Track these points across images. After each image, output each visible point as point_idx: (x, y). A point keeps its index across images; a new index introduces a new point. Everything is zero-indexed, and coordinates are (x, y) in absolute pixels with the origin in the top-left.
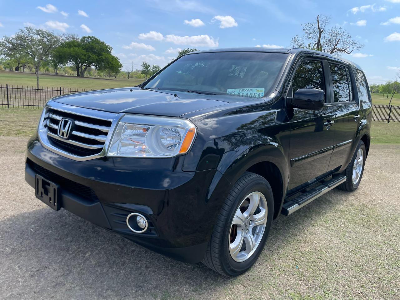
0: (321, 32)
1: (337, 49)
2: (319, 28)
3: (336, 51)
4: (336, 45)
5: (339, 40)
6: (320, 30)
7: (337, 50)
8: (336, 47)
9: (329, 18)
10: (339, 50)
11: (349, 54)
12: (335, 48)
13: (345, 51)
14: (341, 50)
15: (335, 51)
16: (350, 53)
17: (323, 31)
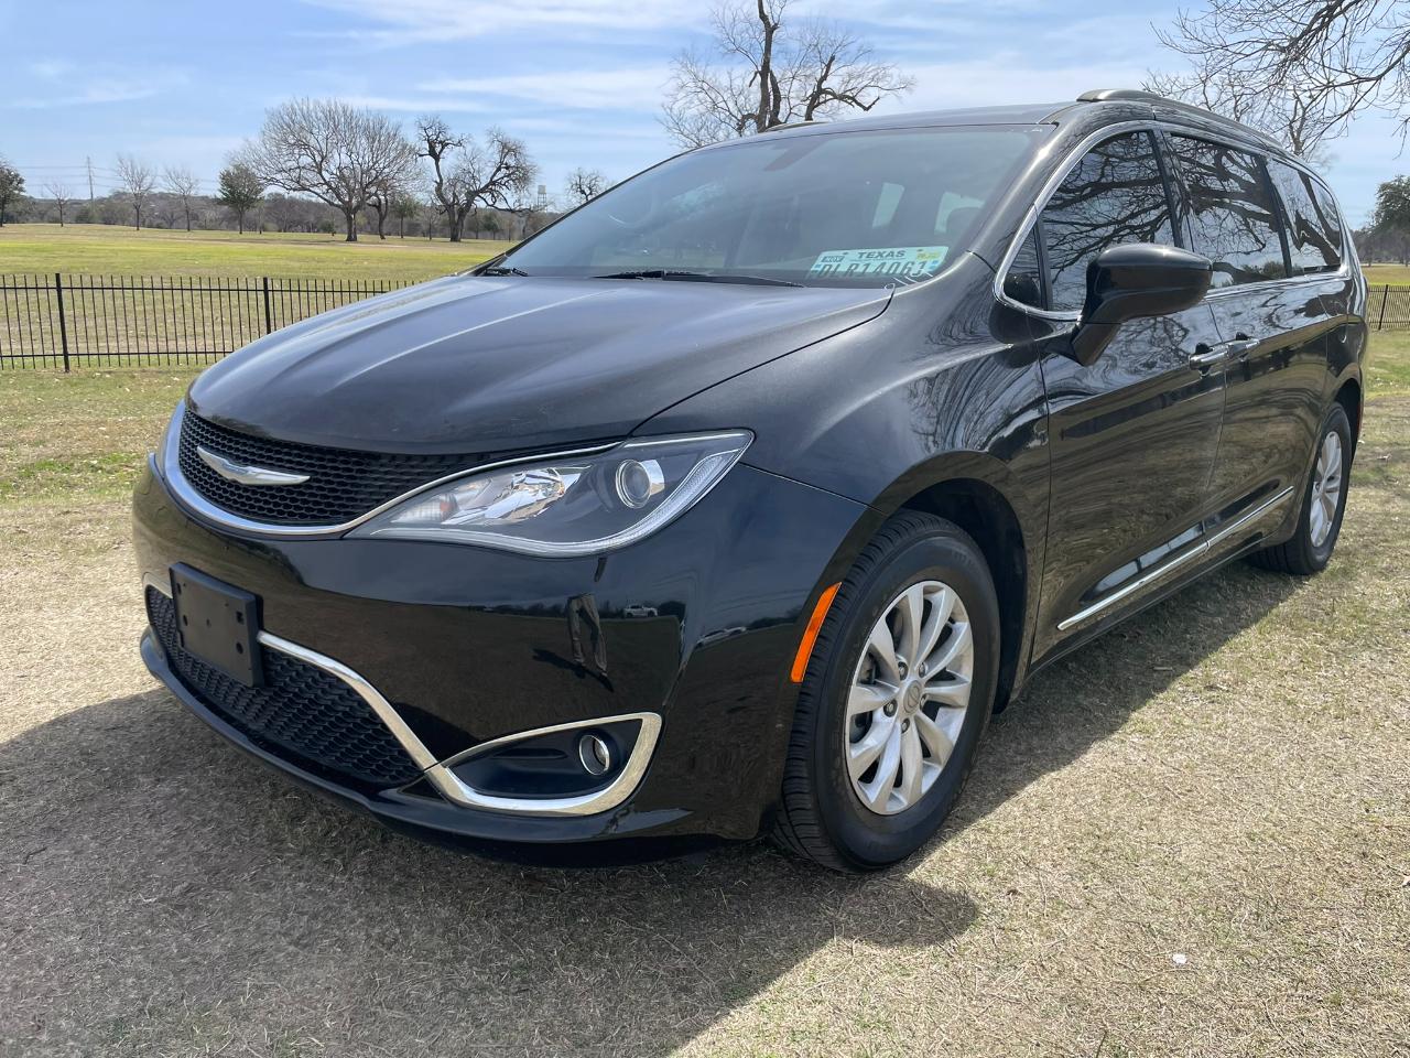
0: (770, 30)
1: (829, 93)
2: (763, 17)
3: (825, 102)
4: (824, 78)
5: (832, 59)
6: (767, 24)
7: (830, 97)
8: (824, 85)
10: (835, 97)
11: (866, 109)
12: (820, 91)
13: (853, 99)
14: (842, 98)
15: (822, 100)
16: (870, 107)
17: (775, 27)
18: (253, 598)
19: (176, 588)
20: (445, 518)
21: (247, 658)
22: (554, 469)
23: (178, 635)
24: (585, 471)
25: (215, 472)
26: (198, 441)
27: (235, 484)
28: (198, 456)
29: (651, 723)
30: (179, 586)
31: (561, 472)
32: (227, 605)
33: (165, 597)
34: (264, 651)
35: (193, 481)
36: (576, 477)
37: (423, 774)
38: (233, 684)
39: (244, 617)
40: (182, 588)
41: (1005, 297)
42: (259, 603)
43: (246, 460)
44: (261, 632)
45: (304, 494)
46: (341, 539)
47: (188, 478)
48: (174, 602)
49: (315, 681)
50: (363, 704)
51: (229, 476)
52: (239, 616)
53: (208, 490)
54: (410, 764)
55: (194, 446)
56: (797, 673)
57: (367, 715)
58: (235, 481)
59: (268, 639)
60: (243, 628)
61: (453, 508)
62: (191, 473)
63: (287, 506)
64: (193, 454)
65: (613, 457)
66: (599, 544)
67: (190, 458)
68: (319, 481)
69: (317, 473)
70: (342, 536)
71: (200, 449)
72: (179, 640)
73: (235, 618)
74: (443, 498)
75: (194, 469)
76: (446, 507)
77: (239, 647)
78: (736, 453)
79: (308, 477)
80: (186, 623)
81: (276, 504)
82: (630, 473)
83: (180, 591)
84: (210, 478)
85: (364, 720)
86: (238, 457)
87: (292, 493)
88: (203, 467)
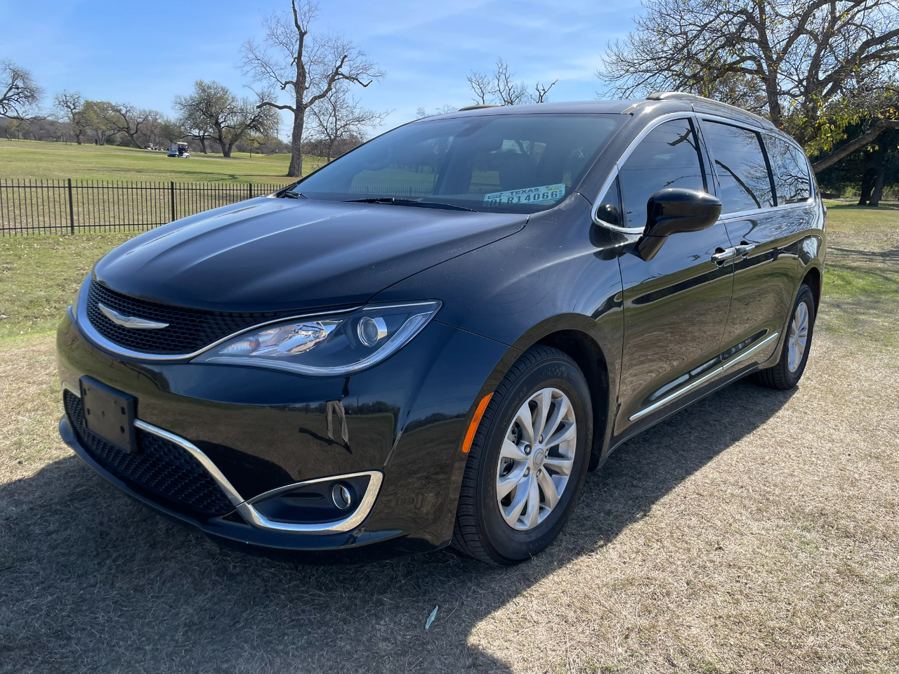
0: (302, 35)
1: (341, 75)
2: (298, 26)
4: (340, 66)
6: (300, 30)
8: (340, 70)
9: (316, 9)
10: (345, 77)
11: (365, 86)
12: (337, 73)
14: (350, 78)
15: (336, 78)
16: (367, 85)
17: (306, 33)
18: (132, 400)
19: (83, 392)
20: (253, 351)
21: (127, 436)
22: (320, 322)
23: (84, 420)
24: (339, 323)
25: (109, 320)
26: (99, 300)
27: (121, 328)
28: (99, 309)
29: (376, 478)
30: (85, 390)
31: (324, 324)
32: (115, 402)
33: (76, 397)
34: (139, 431)
35: (95, 325)
36: (334, 327)
37: (235, 508)
38: (119, 452)
39: (126, 410)
40: (87, 392)
41: (598, 220)
42: (135, 401)
43: (129, 313)
44: (136, 420)
45: (165, 335)
46: (188, 363)
47: (92, 322)
48: (81, 401)
49: (169, 450)
50: (199, 464)
51: (118, 322)
52: (123, 409)
53: (105, 331)
54: (227, 502)
55: (96, 303)
56: (466, 447)
57: (201, 472)
58: (122, 326)
59: (140, 424)
60: (125, 418)
61: (257, 345)
62: (95, 320)
63: (154, 342)
64: (96, 308)
65: (356, 315)
66: (347, 368)
67: (94, 311)
68: (174, 327)
69: (173, 322)
70: (187, 362)
71: (100, 305)
72: (84, 423)
73: (120, 411)
74: (251, 338)
75: (97, 317)
76: (254, 344)
77: (122, 429)
78: (431, 314)
79: (168, 325)
80: (89, 413)
81: (148, 341)
82: (366, 324)
83: (85, 394)
84: (107, 323)
85: (200, 474)
86: (124, 311)
87: (158, 334)
88: (102, 316)
